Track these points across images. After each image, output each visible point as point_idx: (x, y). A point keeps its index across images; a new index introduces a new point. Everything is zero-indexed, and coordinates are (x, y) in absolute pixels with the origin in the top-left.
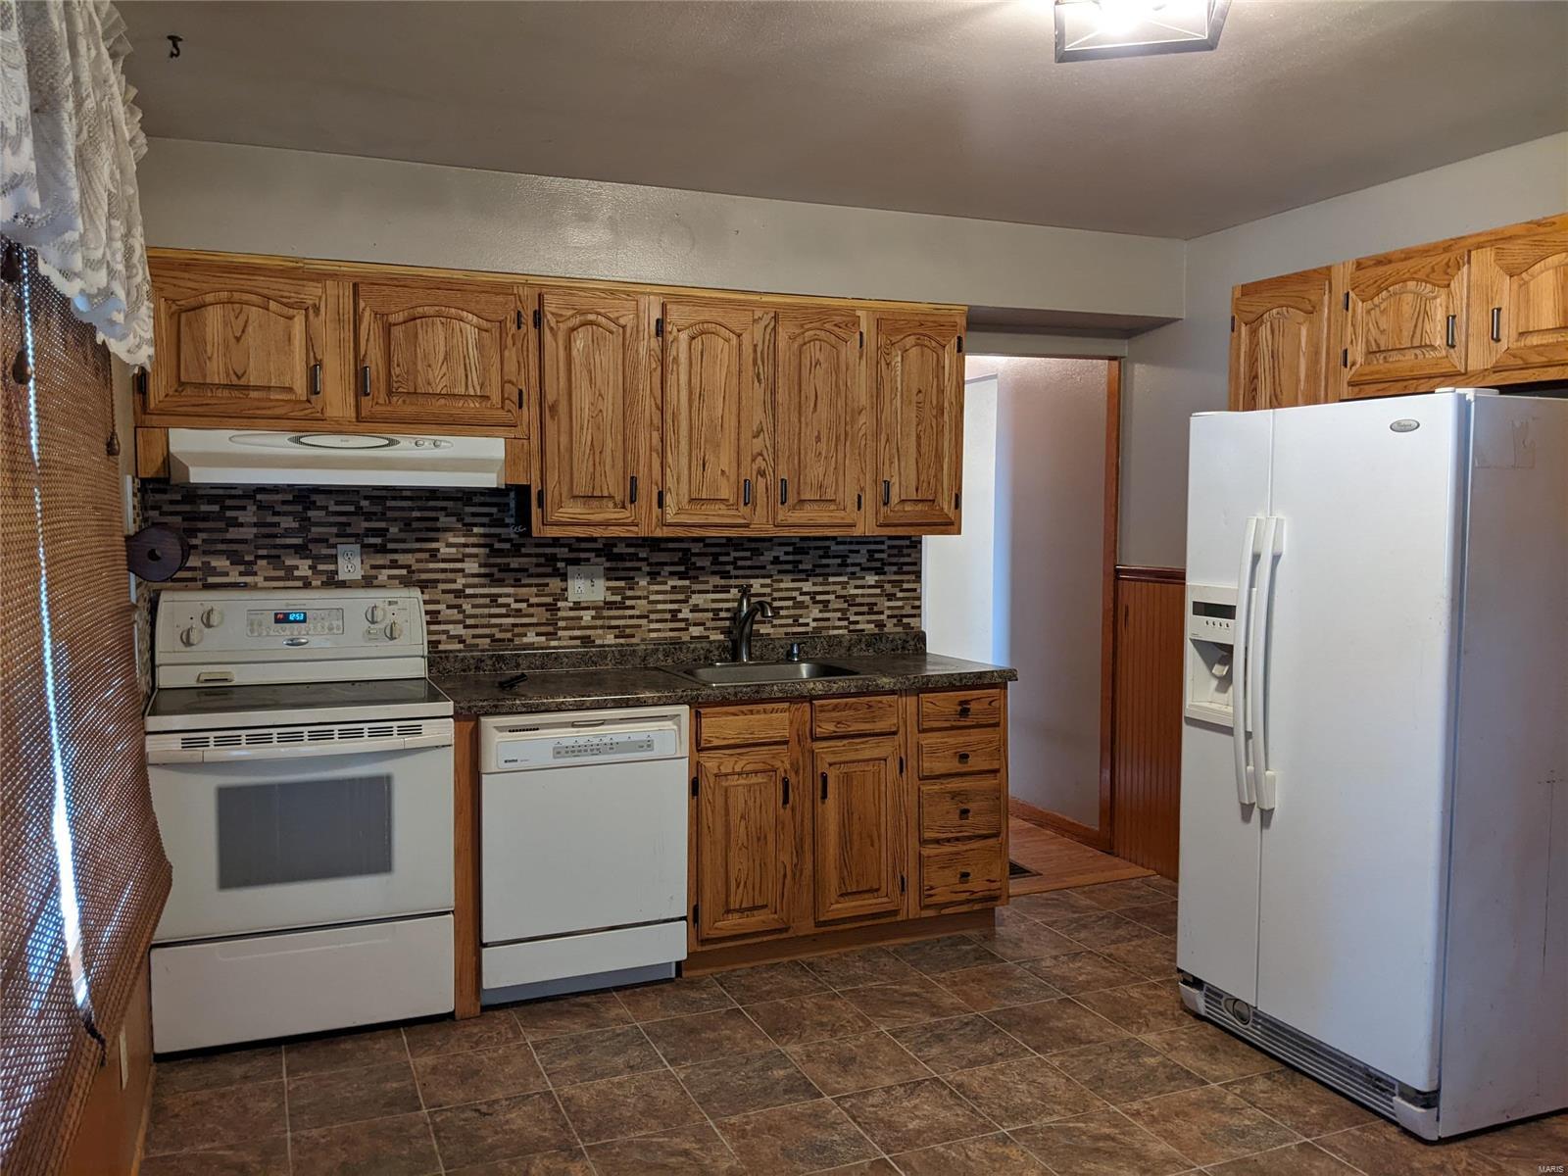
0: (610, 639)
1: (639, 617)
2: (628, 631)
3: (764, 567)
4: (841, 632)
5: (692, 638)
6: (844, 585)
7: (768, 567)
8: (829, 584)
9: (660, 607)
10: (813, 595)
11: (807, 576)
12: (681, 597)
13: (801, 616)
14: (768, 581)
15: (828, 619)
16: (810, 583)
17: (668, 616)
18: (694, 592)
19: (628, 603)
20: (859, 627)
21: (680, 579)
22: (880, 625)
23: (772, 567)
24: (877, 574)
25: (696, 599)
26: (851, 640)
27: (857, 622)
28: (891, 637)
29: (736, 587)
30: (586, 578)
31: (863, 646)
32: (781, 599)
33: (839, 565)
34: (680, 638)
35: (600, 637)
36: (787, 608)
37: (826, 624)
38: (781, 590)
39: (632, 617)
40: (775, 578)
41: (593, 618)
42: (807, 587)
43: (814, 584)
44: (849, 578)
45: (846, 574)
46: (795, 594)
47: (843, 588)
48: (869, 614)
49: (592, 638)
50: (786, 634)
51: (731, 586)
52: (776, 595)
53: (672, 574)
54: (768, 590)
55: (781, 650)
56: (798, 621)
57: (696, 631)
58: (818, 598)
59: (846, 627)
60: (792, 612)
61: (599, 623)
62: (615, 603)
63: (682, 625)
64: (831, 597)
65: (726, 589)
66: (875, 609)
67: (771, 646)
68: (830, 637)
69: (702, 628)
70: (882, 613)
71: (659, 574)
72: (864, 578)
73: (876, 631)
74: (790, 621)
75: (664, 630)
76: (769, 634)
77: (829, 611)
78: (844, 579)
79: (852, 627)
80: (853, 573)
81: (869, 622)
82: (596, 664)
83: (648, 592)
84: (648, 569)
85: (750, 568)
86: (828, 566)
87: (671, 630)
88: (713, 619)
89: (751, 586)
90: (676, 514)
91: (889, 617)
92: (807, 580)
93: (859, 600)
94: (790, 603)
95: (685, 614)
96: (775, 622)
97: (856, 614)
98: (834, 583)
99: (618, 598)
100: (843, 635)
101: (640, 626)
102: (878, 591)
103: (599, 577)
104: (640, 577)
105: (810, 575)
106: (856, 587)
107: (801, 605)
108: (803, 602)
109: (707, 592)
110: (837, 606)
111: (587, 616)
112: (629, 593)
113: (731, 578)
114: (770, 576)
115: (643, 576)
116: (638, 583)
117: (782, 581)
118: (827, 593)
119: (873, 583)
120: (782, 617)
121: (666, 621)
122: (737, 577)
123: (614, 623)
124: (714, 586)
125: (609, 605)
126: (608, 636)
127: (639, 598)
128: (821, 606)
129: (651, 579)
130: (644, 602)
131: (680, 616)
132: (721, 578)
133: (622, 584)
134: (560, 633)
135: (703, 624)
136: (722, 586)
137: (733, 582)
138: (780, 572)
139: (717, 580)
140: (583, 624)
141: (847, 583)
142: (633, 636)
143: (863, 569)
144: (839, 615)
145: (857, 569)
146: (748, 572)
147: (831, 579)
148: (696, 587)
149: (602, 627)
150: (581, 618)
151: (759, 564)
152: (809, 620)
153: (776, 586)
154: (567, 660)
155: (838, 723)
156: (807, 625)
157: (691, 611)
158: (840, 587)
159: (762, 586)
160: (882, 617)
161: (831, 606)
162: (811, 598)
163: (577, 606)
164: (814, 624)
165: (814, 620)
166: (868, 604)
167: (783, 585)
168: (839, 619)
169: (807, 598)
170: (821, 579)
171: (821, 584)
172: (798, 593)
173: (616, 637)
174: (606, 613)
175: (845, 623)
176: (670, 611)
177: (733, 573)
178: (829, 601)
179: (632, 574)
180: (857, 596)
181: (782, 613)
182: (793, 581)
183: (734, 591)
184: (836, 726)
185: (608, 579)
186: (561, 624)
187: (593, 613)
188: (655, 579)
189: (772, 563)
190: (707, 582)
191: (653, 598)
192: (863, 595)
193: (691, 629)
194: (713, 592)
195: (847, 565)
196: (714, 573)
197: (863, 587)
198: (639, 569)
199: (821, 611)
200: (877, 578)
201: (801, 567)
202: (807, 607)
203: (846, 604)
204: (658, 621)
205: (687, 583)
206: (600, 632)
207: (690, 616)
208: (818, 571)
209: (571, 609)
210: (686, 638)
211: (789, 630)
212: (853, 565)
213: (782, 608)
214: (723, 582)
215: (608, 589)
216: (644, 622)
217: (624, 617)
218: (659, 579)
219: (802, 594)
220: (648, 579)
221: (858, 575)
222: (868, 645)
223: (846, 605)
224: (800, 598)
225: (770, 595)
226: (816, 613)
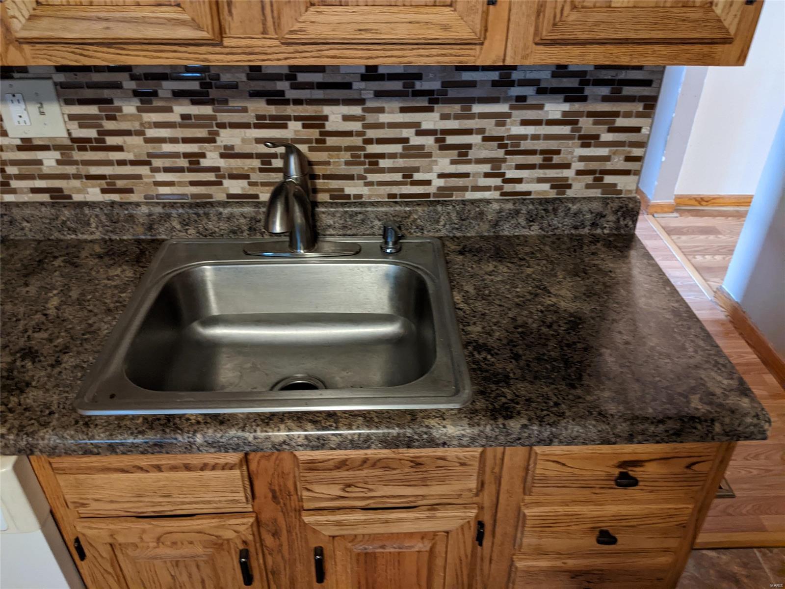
0: (94, 194)
1: (133, 163)
2: (120, 184)
3: (348, 86)
4: (487, 195)
5: (230, 196)
6: (501, 119)
7: (356, 85)
8: (472, 117)
9: (167, 148)
10: (440, 136)
11: (431, 101)
12: (202, 133)
13: (417, 170)
14: (357, 110)
15: (466, 175)
16: (435, 115)
17: (184, 163)
18: (222, 126)
19: (111, 141)
20: (519, 188)
21: (194, 103)
22: (561, 185)
23: (362, 85)
24: (567, 100)
25: (227, 137)
26: (500, 211)
27: (519, 181)
28: (574, 208)
29: (297, 118)
30: (25, 100)
31: (522, 221)
32: (381, 141)
33: (495, 84)
34: (210, 196)
35: (79, 191)
36: (393, 156)
37: (460, 182)
38: (380, 126)
39: (121, 163)
40: (369, 104)
41: (59, 162)
42: (431, 121)
43: (444, 117)
44: (512, 107)
45: (507, 99)
46: (406, 133)
47: (498, 124)
48: (542, 167)
49: (66, 192)
50: (391, 196)
51: (288, 118)
52: (371, 134)
53: (178, 94)
54: (356, 126)
55: (377, 222)
56: (411, 176)
57: (236, 187)
58: (451, 140)
59: (497, 188)
60: (401, 163)
61: (71, 170)
62: (88, 140)
63: (211, 177)
64: (475, 139)
65: (280, 122)
66: (556, 159)
67: (360, 217)
68: (464, 202)
69: (244, 183)
70: (567, 166)
71: (155, 94)
72: (541, 107)
73: (553, 194)
74: (398, 177)
75: (180, 184)
76: (361, 196)
77: (469, 162)
78: (503, 108)
79: (508, 188)
80: (521, 99)
81: (540, 180)
82: (75, 231)
83: (142, 124)
84: (132, 85)
85: (321, 86)
86: (472, 84)
87: (193, 183)
88: (261, 170)
89: (326, 118)
90: (32, 18)
91: (579, 173)
92: (430, 110)
93: (525, 145)
94: (397, 148)
95: (212, 159)
96: (371, 177)
97: (519, 167)
98: (483, 116)
99: (92, 133)
100: (488, 202)
101: (139, 177)
102: (566, 130)
103: (49, 100)
104: (121, 98)
105: (436, 101)
106: (525, 123)
107: (420, 152)
108: (422, 147)
109: (246, 126)
110: (484, 154)
111: (49, 160)
112: (109, 125)
113: (286, 102)
114: (360, 102)
115: (125, 98)
116: (120, 110)
117: (381, 110)
118: (468, 132)
119: (558, 116)
120: (382, 171)
121: (181, 170)
122: (298, 102)
123: (94, 170)
124: (258, 117)
125: (82, 144)
126: (90, 190)
127: (128, 133)
128: (454, 154)
129: (142, 102)
130: (137, 140)
131: (204, 163)
132: (269, 103)
133: (93, 110)
134: (14, 184)
135: (246, 177)
136: (272, 117)
137: (291, 110)
138: (379, 94)
139: (260, 107)
140: (45, 170)
141: (508, 115)
142: (130, 191)
143: (541, 91)
144: (487, 168)
145: (529, 91)
146: (319, 94)
147: (477, 108)
148: (224, 117)
149: (77, 177)
150: (39, 162)
151: (339, 79)
152: (432, 176)
153: (371, 118)
154: (28, 225)
155: (349, 486)
156: (428, 183)
157: (222, 156)
158: (493, 121)
159: (346, 118)
160: (566, 173)
161: (472, 154)
162: (437, 141)
163: (27, 145)
164: (441, 182)
165: (441, 176)
166: (543, 152)
167: (384, 118)
168: (487, 175)
169: (429, 141)
170: (457, 108)
171: (457, 117)
172: (413, 131)
173: (104, 191)
174: (77, 155)
175: (498, 181)
176: (186, 155)
177: (291, 94)
178: (469, 146)
179: (106, 93)
180: (524, 137)
181: (383, 163)
182: (403, 110)
183: (295, 127)
184: (344, 490)
185: (68, 102)
186: (11, 170)
187: (57, 155)
188: (150, 102)
189: (364, 78)
190: (245, 110)
191: (152, 133)
192: (535, 137)
193: (227, 183)
194: (257, 126)
195: (512, 84)
196: (255, 94)
197: (537, 123)
198: (117, 86)
199: (453, 162)
200: (566, 107)
201: (419, 85)
202: (429, 155)
203: (502, 151)
204: (167, 170)
205: (207, 110)
206: (76, 183)
207: (222, 163)
208: (452, 93)
209: (20, 148)
210: (218, 195)
211: (395, 190)
212: (524, 83)
213: (382, 156)
214: (273, 110)
215: (72, 117)
216: (144, 170)
217: (109, 163)
218: (156, 103)
219: (421, 133)
220: (136, 102)
221: (529, 102)
222: (531, 220)
223: (500, 153)
224: (415, 141)
225: (360, 134)
226: (444, 163)
